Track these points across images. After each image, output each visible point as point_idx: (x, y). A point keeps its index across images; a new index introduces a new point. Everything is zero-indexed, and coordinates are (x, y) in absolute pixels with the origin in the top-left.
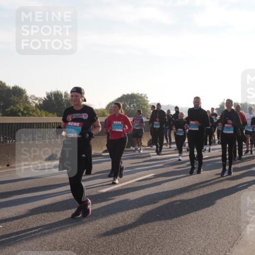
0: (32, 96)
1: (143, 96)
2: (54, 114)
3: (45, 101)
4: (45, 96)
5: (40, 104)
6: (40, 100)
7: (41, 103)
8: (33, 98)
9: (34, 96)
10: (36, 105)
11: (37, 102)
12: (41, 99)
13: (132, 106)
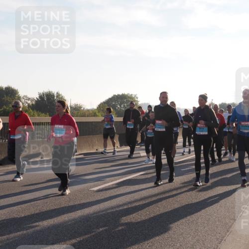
0: (24, 96)
1: (133, 96)
2: (46, 114)
3: (37, 102)
4: (38, 96)
5: (32, 104)
6: (32, 100)
7: (34, 103)
8: (25, 98)
9: (26, 96)
10: (29, 105)
11: (29, 102)
12: (34, 99)
13: (122, 106)
